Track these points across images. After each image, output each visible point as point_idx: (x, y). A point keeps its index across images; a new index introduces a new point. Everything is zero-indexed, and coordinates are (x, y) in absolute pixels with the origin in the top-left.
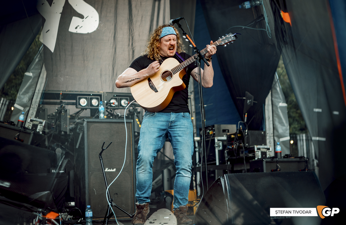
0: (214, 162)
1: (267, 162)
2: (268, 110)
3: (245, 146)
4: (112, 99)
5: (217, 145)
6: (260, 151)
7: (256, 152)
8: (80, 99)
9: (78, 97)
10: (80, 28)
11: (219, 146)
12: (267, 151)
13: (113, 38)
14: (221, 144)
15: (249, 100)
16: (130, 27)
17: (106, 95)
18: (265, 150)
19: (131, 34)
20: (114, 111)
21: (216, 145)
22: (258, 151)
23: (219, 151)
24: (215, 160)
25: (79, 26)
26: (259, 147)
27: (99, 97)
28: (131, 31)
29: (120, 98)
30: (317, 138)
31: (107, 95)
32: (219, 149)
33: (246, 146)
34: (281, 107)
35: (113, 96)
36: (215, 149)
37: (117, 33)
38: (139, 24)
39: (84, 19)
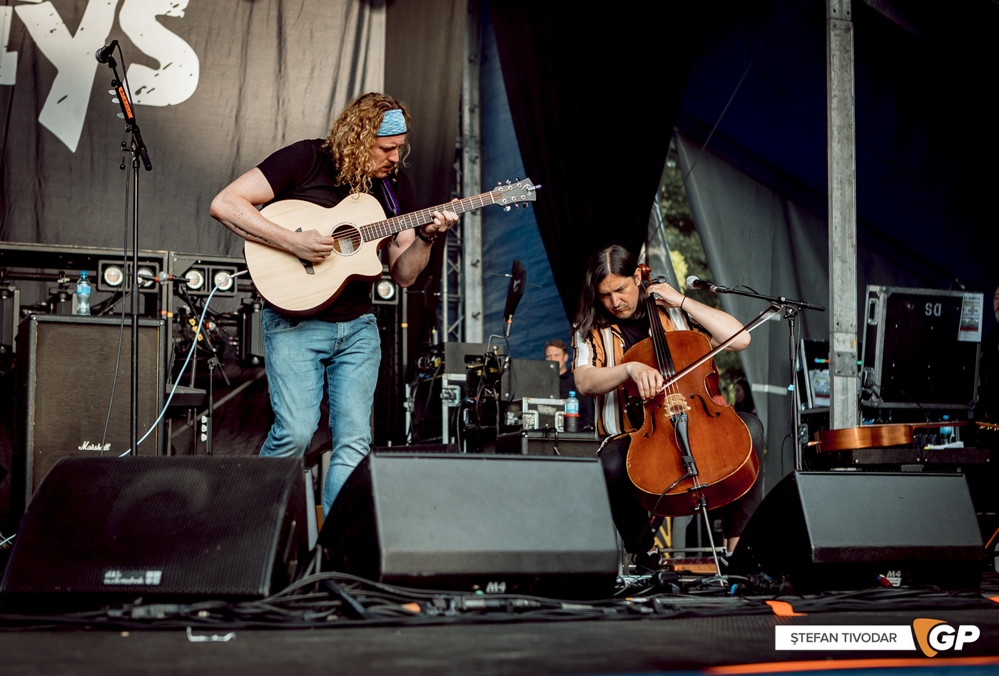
0: (439, 438)
1: (530, 441)
3: (502, 399)
4: (190, 269)
5: (446, 395)
6: (535, 412)
7: (525, 413)
8: (105, 267)
9: (101, 262)
10: (148, 92)
11: (453, 398)
12: (557, 413)
13: (233, 120)
14: (457, 392)
15: (517, 280)
16: (281, 92)
17: (175, 260)
18: (550, 411)
19: (281, 111)
20: (201, 300)
21: (444, 394)
22: (531, 411)
23: (451, 409)
24: (441, 434)
25: (144, 87)
26: (533, 401)
27: (157, 265)
28: (283, 102)
29: (212, 267)
30: (766, 388)
31: (178, 259)
32: (451, 405)
33: (506, 400)
35: (194, 262)
36: (440, 404)
37: (244, 107)
38: (305, 85)
39: (160, 71)
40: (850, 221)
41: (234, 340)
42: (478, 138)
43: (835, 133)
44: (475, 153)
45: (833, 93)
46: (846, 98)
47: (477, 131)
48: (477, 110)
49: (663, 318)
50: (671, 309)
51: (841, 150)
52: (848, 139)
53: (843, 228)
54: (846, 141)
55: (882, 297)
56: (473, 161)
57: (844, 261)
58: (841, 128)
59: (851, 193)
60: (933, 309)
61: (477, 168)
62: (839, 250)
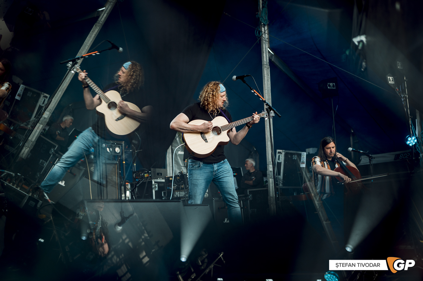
2: (169, 157)
5: (154, 187)
11: (155, 187)
14: (157, 186)
23: (155, 191)
34: (179, 155)
36: (152, 190)
55: (283, 153)
60: (294, 157)
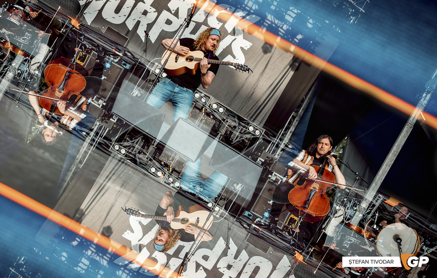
6: (275, 177)
7: (273, 176)
17: (213, 99)
18: (279, 178)
26: (276, 174)
27: (208, 98)
28: (259, 81)
29: (220, 106)
35: (217, 102)
37: (249, 77)
38: (266, 79)
39: (235, 59)
40: (384, 176)
41: (217, 125)
42: (301, 116)
43: (392, 152)
44: (299, 119)
45: (397, 142)
46: (400, 144)
47: (301, 115)
48: (304, 110)
49: (326, 166)
50: (330, 165)
51: (391, 157)
52: (395, 155)
53: (381, 176)
54: (394, 155)
55: (382, 199)
56: (297, 121)
57: (376, 185)
58: (394, 151)
59: (388, 169)
61: (297, 123)
62: (376, 181)
